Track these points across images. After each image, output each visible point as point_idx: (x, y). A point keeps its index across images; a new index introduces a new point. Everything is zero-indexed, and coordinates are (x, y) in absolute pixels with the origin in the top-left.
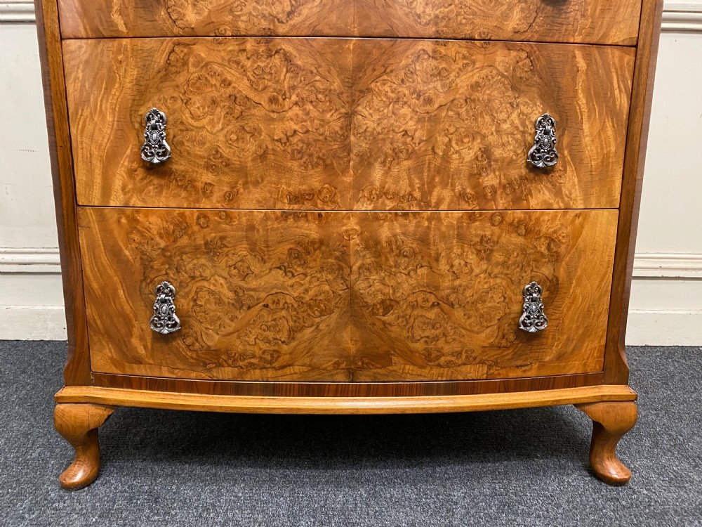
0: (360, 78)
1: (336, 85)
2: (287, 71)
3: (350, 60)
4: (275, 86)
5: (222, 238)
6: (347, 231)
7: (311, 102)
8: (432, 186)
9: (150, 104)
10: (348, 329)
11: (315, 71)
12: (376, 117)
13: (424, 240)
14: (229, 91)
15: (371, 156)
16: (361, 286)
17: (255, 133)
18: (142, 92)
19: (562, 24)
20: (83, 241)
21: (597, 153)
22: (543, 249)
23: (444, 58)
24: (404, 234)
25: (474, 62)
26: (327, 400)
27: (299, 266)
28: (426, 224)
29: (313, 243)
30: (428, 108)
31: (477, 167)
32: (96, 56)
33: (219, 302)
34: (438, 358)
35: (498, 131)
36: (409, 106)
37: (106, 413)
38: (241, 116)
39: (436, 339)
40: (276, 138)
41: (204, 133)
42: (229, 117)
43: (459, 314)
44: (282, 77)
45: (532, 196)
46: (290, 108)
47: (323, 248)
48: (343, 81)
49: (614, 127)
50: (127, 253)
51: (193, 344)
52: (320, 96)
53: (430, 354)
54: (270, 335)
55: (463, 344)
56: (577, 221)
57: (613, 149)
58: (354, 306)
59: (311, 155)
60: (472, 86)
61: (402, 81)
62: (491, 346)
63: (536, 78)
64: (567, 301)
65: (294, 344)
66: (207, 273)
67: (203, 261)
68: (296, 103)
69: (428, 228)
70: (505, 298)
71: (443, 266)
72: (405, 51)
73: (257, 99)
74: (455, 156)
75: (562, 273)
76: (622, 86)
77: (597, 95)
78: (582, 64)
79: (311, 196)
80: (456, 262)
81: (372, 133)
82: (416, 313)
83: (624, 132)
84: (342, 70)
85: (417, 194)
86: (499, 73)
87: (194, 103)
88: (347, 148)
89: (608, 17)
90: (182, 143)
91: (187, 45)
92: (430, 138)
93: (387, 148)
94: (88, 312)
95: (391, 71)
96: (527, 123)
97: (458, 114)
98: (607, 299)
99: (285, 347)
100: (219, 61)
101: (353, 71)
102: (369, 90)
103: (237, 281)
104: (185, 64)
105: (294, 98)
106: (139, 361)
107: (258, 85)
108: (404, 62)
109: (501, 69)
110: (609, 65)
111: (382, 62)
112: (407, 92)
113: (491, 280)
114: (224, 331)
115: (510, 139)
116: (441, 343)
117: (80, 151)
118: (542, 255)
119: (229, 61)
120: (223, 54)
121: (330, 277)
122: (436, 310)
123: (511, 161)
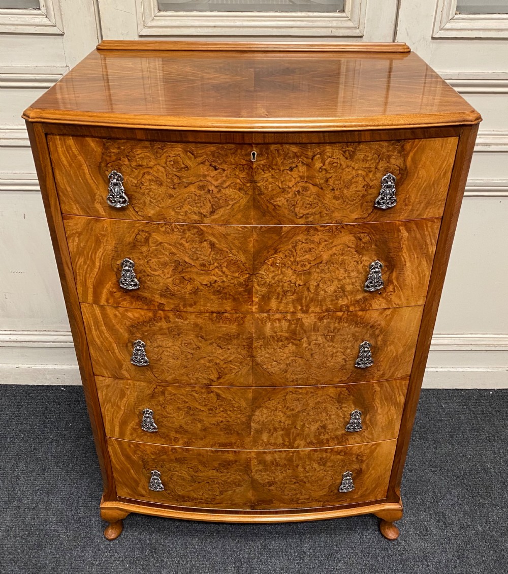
0: (256, 402)
1: (244, 404)
2: (218, 399)
3: (250, 395)
4: (211, 404)
5: (184, 458)
6: (249, 458)
7: (230, 411)
8: (295, 440)
9: (144, 406)
10: (251, 491)
11: (232, 399)
12: (265, 416)
13: (290, 460)
14: (187, 405)
15: (262, 430)
16: (257, 477)
17: (200, 421)
18: (140, 401)
19: (366, 375)
20: (110, 450)
21: (386, 420)
22: (354, 459)
23: (301, 393)
24: (280, 458)
25: (317, 394)
26: (241, 516)
27: (225, 469)
28: (291, 454)
29: (232, 461)
30: (293, 412)
31: (319, 432)
32: (114, 384)
33: (184, 479)
34: (297, 501)
35: (330, 419)
36: (282, 412)
37: (127, 514)
38: (193, 415)
39: (297, 494)
40: (212, 423)
41: (175, 419)
42: (187, 414)
43: (308, 485)
44: (215, 401)
45: (348, 440)
46: (219, 413)
47: (237, 463)
48: (247, 404)
49: (396, 409)
50: (134, 458)
51: (171, 493)
52: (235, 409)
53: (293, 500)
54: (210, 493)
55: (310, 496)
56: (373, 447)
57: (395, 417)
58: (254, 484)
59: (231, 430)
60: (316, 403)
61: (279, 403)
62: (325, 495)
63: (351, 397)
64: (366, 476)
65: (222, 496)
66: (177, 469)
67: (174, 464)
68: (222, 411)
69: (293, 456)
70: (333, 478)
71: (300, 469)
72: (280, 392)
73: (202, 409)
74: (307, 429)
75: (364, 466)
76: (400, 392)
77: (386, 399)
78: (378, 389)
79: (231, 445)
80: (307, 468)
81: (263, 422)
82: (286, 486)
83: (402, 410)
84: (246, 399)
85: (287, 443)
86: (331, 397)
87: (168, 408)
88: (250, 427)
89: (393, 369)
90: (162, 422)
91: (163, 386)
92: (294, 423)
93: (271, 427)
94: (115, 475)
95: (273, 400)
96: (346, 414)
97: (308, 414)
98: (389, 474)
99: (218, 497)
100: (181, 393)
101: (252, 399)
102: (261, 407)
103: (192, 473)
104: (163, 393)
105: (221, 409)
106: (143, 496)
107: (202, 404)
108: (279, 396)
109: (332, 395)
110: (393, 387)
111: (268, 396)
112: (280, 407)
113: (326, 473)
114: (187, 490)
115: (337, 421)
116: (298, 496)
117: (107, 418)
118: (353, 461)
119: (187, 394)
120: (183, 391)
121: (241, 474)
122: (297, 484)
123: (337, 428)
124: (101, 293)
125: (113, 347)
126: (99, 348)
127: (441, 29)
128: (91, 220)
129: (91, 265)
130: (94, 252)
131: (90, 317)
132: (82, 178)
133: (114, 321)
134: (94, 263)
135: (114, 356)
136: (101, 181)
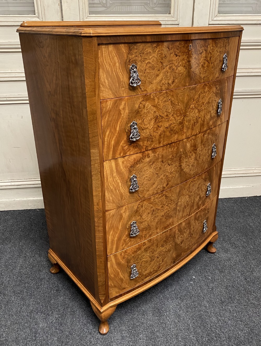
9: (132, 220)
10: (174, 252)
27: (165, 244)
32: (117, 213)
33: (147, 262)
41: (146, 222)
50: (123, 262)
54: (158, 264)
65: (163, 263)
66: (144, 257)
67: (143, 254)
87: (144, 216)
99: (161, 265)
103: (151, 255)
104: (142, 206)
117: (110, 241)
124: (117, 149)
125: (119, 186)
126: (111, 190)
127: (212, 20)
128: (117, 100)
129: (113, 132)
130: (117, 122)
131: (108, 170)
132: (115, 72)
133: (122, 167)
134: (115, 129)
135: (119, 192)
136: (125, 72)
